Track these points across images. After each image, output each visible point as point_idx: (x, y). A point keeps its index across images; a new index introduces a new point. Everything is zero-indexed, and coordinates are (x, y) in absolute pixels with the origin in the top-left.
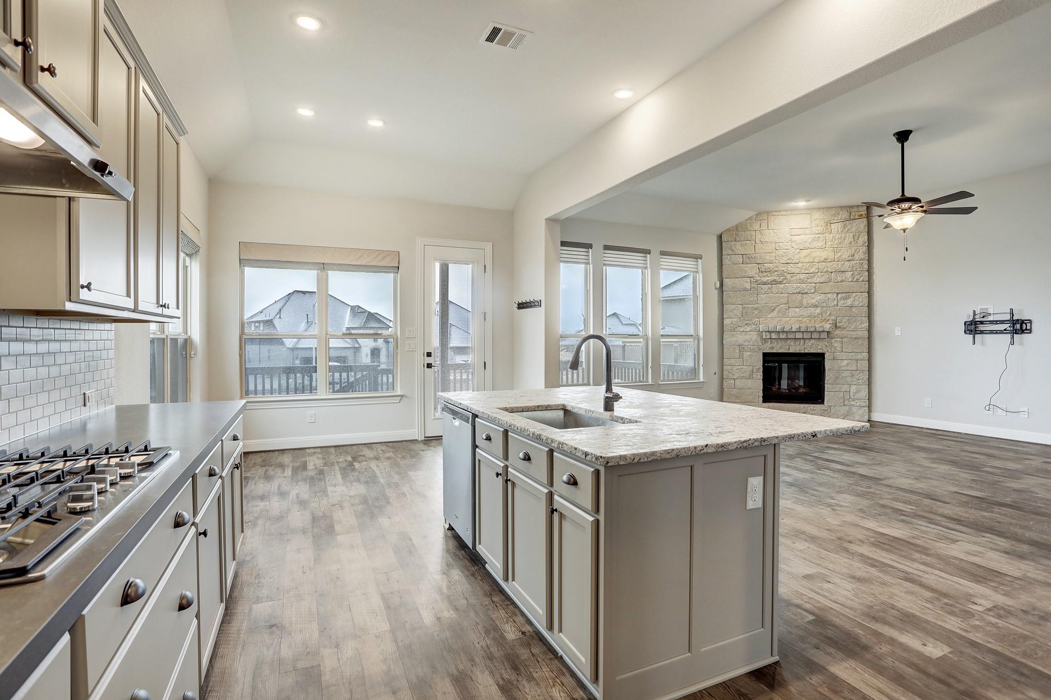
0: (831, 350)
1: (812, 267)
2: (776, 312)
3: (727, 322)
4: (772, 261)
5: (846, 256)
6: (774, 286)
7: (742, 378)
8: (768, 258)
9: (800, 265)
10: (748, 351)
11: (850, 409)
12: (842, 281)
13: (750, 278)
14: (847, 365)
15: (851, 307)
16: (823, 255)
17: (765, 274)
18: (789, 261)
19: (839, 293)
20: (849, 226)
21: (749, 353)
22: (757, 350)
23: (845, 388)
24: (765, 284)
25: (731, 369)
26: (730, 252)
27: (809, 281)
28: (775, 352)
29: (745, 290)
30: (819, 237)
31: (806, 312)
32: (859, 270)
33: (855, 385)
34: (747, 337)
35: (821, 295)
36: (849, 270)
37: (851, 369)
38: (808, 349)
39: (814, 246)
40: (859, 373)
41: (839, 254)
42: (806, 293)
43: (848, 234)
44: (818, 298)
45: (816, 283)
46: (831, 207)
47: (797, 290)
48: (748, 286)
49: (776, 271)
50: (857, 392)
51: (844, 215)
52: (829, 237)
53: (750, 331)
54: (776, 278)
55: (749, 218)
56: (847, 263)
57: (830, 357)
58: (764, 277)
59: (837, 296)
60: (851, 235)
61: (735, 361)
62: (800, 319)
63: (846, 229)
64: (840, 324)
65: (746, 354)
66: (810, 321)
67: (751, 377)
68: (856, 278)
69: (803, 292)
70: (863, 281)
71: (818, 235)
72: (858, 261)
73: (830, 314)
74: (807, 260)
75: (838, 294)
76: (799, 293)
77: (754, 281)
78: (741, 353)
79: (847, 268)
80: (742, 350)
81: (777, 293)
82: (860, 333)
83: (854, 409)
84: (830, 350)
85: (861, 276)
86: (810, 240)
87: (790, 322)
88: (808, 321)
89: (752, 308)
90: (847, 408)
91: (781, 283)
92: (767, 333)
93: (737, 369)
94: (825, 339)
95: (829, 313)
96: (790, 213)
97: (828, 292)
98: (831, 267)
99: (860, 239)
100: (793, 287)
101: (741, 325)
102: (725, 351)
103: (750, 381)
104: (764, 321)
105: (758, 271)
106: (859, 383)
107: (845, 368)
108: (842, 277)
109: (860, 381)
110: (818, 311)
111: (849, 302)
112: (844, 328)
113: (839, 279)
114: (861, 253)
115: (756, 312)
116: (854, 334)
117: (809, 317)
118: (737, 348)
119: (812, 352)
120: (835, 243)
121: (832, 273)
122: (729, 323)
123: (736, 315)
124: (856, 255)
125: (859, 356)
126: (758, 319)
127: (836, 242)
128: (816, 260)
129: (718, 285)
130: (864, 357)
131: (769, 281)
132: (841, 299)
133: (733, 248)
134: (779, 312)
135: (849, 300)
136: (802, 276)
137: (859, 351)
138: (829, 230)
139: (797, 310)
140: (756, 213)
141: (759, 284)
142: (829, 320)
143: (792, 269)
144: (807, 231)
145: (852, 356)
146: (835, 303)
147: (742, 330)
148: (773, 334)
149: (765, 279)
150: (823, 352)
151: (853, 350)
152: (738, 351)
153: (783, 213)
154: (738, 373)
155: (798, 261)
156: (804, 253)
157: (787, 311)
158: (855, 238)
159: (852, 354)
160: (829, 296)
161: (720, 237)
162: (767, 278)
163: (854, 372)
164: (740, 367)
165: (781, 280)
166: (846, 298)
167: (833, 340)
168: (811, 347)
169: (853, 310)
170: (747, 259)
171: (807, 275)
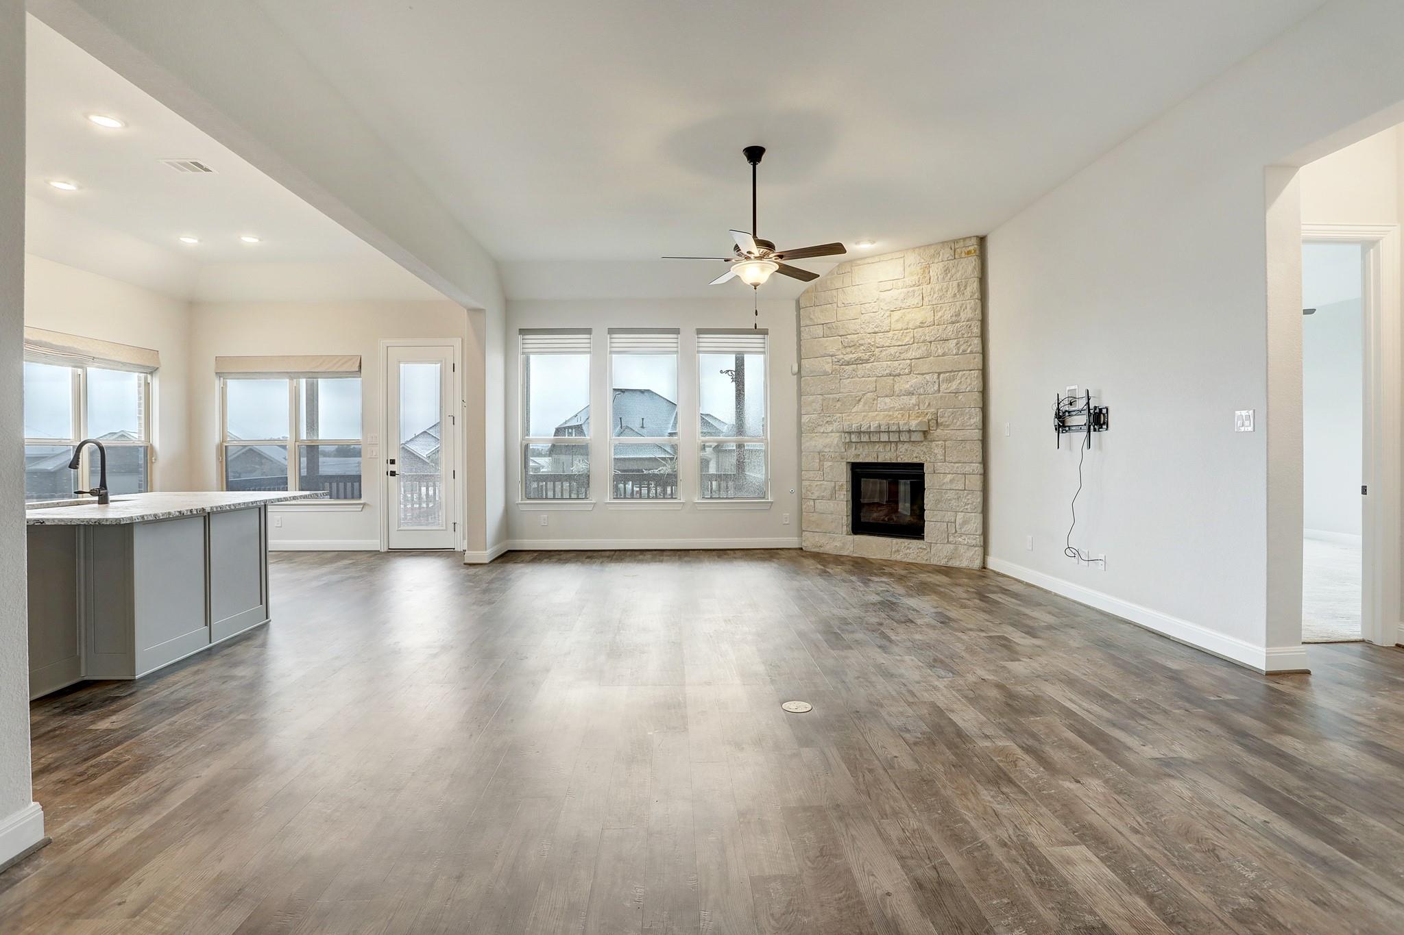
0: (931, 458)
1: (906, 336)
2: (861, 403)
3: (805, 419)
4: (856, 331)
5: (947, 316)
6: (859, 366)
7: (823, 498)
8: (852, 326)
9: (890, 334)
10: (828, 460)
11: (956, 549)
12: (944, 355)
13: (832, 356)
14: (951, 481)
15: (956, 393)
16: (918, 316)
17: (848, 350)
18: (877, 330)
19: (942, 373)
20: (953, 271)
21: (830, 464)
22: (839, 458)
23: (949, 516)
24: (848, 364)
25: (810, 485)
26: (808, 322)
27: (902, 356)
28: (861, 461)
29: (826, 374)
30: (914, 291)
31: (897, 403)
32: (965, 336)
33: (962, 512)
34: (828, 440)
35: (918, 376)
36: (952, 337)
37: (957, 488)
38: (902, 457)
39: (908, 304)
40: (967, 495)
41: (940, 314)
42: (899, 375)
43: (951, 283)
44: (914, 380)
45: (911, 360)
46: (930, 245)
47: (887, 371)
48: (828, 368)
49: (862, 345)
50: (965, 522)
51: (946, 253)
52: (926, 288)
53: (832, 432)
54: (860, 355)
55: (830, 272)
56: (950, 327)
57: (930, 470)
58: (847, 354)
59: (938, 378)
60: (955, 283)
61: (815, 474)
62: (891, 413)
63: (949, 275)
64: (942, 420)
65: (827, 464)
66: (902, 416)
67: (833, 496)
68: (962, 348)
69: (894, 373)
70: (971, 352)
71: (912, 289)
72: (964, 323)
73: (929, 404)
74: (899, 326)
75: (939, 374)
76: (890, 375)
77: (836, 360)
78: (821, 463)
79: (950, 334)
80: (822, 458)
81: (863, 377)
82: (968, 433)
83: (962, 549)
84: (929, 459)
85: (970, 346)
86: (902, 296)
87: (878, 418)
88: (900, 416)
89: (833, 399)
90: (952, 546)
91: (867, 361)
92: (846, 435)
93: (817, 486)
94: (922, 442)
95: (927, 404)
96: (877, 259)
97: (927, 372)
98: (929, 334)
99: (968, 289)
100: (882, 367)
101: (822, 423)
102: (804, 459)
103: (831, 503)
104: (847, 418)
105: (841, 347)
106: (967, 509)
107: (949, 487)
108: (943, 348)
109: (969, 506)
110: (914, 400)
111: (954, 385)
112: (948, 426)
113: (940, 352)
114: (970, 310)
115: (838, 405)
116: (960, 435)
117: (901, 409)
118: (817, 456)
119: (906, 461)
120: (934, 297)
121: (931, 342)
122: (807, 421)
123: (815, 410)
124: (962, 314)
125: (968, 469)
126: (840, 415)
127: (936, 295)
128: (911, 326)
129: (796, 369)
130: (973, 470)
131: (853, 360)
132: (943, 381)
133: (812, 316)
134: (865, 403)
135: (954, 383)
136: (893, 350)
137: (966, 460)
138: (928, 278)
139: (887, 400)
140: (837, 264)
141: (842, 365)
142: (927, 414)
143: (880, 340)
144: (900, 283)
145: (958, 468)
146: (936, 387)
147: (822, 431)
148: (853, 436)
149: (847, 358)
150: (921, 462)
151: (959, 459)
152: (818, 461)
153: (869, 260)
154: (818, 490)
155: (888, 328)
156: (896, 315)
157: (875, 402)
158: (961, 288)
159: (957, 465)
160: (928, 377)
161: (798, 302)
162: (851, 356)
163: (961, 492)
164: (819, 483)
165: (867, 357)
166: (950, 380)
167: (934, 444)
168: (905, 455)
169: (960, 397)
170: (830, 329)
171: (900, 348)
